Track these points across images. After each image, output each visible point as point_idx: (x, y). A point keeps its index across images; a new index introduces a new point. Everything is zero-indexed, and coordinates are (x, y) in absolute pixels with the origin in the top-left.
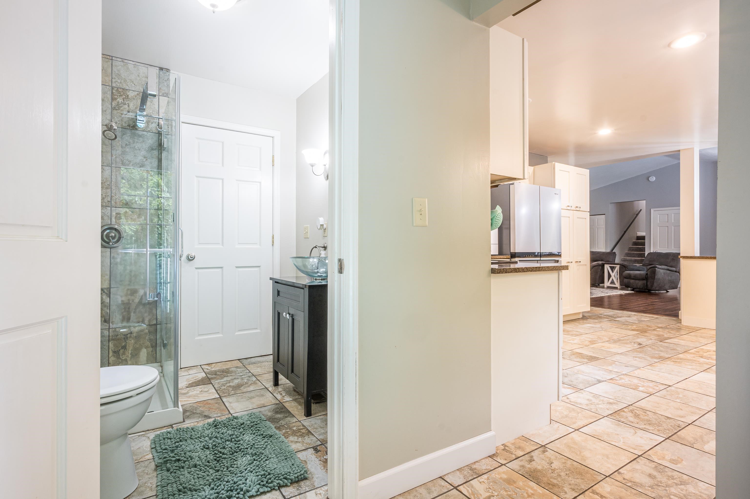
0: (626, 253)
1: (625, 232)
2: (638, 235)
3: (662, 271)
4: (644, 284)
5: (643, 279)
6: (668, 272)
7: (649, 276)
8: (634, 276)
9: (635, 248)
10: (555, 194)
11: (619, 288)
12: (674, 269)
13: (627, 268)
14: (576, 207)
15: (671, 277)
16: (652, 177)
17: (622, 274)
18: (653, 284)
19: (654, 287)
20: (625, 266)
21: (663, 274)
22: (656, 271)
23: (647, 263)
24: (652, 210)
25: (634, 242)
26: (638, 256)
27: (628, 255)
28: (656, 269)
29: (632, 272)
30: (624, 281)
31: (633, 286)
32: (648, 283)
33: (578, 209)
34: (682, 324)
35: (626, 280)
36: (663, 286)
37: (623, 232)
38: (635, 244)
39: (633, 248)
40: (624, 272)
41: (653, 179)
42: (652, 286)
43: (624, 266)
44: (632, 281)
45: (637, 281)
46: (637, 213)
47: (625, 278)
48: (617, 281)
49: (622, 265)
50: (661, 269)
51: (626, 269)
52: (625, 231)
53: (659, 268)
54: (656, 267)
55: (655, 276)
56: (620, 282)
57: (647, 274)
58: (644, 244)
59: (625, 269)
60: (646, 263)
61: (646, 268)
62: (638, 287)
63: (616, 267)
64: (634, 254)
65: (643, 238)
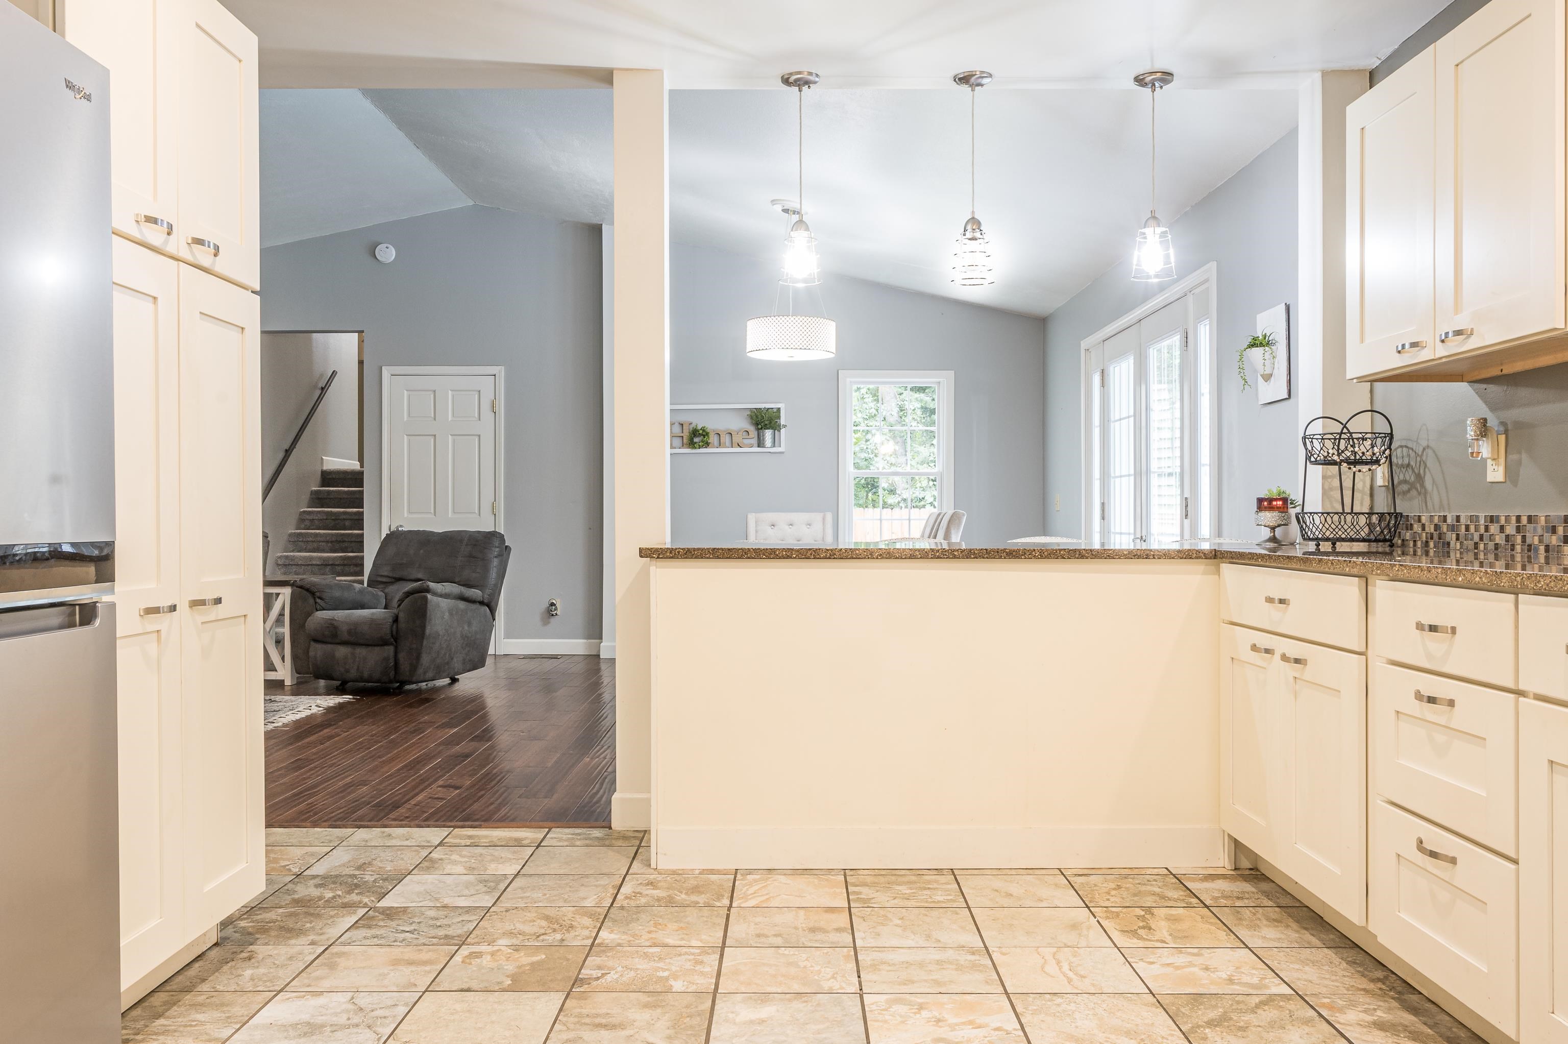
0: (291, 535)
1: (288, 452)
2: (325, 468)
3: (444, 603)
4: (386, 659)
5: (383, 643)
6: (462, 605)
7: (402, 625)
8: (349, 632)
9: (319, 516)
10: (69, 85)
11: (288, 682)
12: (475, 593)
13: (320, 598)
14: (199, 242)
15: (470, 624)
16: (386, 245)
17: (302, 626)
18: (418, 657)
19: (420, 671)
20: (313, 589)
21: (447, 615)
22: (430, 607)
23: (386, 574)
24: (386, 372)
25: (312, 493)
26: (330, 544)
27: (297, 542)
28: (429, 596)
29: (340, 615)
30: (311, 654)
31: (347, 671)
32: (402, 656)
33: (203, 256)
34: (653, 865)
35: (318, 651)
36: (448, 663)
37: (281, 455)
38: (318, 499)
39: (311, 517)
40: (309, 614)
41: (388, 254)
42: (414, 668)
43: (308, 590)
44: (342, 651)
45: (361, 652)
46: (322, 384)
47: (316, 641)
48: (283, 659)
49: (301, 587)
50: (441, 596)
51: (318, 601)
52: (286, 451)
53: (435, 594)
54: (428, 590)
55: (423, 627)
56: (295, 657)
57: (396, 620)
58: (357, 501)
59: (311, 601)
60: (382, 576)
61: (381, 593)
62: (366, 675)
63: (278, 595)
64: (319, 539)
65: (356, 478)
